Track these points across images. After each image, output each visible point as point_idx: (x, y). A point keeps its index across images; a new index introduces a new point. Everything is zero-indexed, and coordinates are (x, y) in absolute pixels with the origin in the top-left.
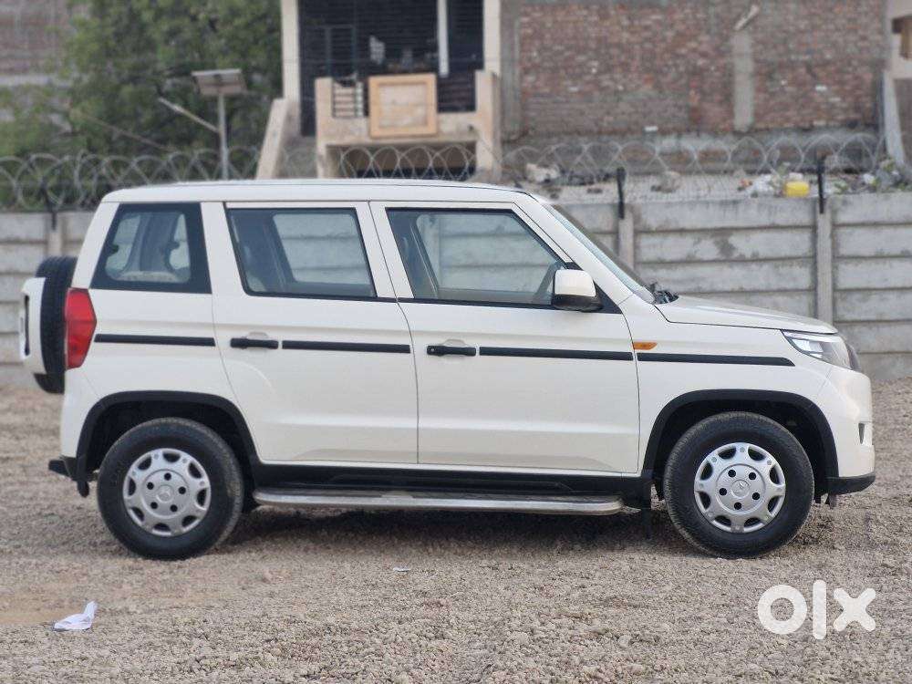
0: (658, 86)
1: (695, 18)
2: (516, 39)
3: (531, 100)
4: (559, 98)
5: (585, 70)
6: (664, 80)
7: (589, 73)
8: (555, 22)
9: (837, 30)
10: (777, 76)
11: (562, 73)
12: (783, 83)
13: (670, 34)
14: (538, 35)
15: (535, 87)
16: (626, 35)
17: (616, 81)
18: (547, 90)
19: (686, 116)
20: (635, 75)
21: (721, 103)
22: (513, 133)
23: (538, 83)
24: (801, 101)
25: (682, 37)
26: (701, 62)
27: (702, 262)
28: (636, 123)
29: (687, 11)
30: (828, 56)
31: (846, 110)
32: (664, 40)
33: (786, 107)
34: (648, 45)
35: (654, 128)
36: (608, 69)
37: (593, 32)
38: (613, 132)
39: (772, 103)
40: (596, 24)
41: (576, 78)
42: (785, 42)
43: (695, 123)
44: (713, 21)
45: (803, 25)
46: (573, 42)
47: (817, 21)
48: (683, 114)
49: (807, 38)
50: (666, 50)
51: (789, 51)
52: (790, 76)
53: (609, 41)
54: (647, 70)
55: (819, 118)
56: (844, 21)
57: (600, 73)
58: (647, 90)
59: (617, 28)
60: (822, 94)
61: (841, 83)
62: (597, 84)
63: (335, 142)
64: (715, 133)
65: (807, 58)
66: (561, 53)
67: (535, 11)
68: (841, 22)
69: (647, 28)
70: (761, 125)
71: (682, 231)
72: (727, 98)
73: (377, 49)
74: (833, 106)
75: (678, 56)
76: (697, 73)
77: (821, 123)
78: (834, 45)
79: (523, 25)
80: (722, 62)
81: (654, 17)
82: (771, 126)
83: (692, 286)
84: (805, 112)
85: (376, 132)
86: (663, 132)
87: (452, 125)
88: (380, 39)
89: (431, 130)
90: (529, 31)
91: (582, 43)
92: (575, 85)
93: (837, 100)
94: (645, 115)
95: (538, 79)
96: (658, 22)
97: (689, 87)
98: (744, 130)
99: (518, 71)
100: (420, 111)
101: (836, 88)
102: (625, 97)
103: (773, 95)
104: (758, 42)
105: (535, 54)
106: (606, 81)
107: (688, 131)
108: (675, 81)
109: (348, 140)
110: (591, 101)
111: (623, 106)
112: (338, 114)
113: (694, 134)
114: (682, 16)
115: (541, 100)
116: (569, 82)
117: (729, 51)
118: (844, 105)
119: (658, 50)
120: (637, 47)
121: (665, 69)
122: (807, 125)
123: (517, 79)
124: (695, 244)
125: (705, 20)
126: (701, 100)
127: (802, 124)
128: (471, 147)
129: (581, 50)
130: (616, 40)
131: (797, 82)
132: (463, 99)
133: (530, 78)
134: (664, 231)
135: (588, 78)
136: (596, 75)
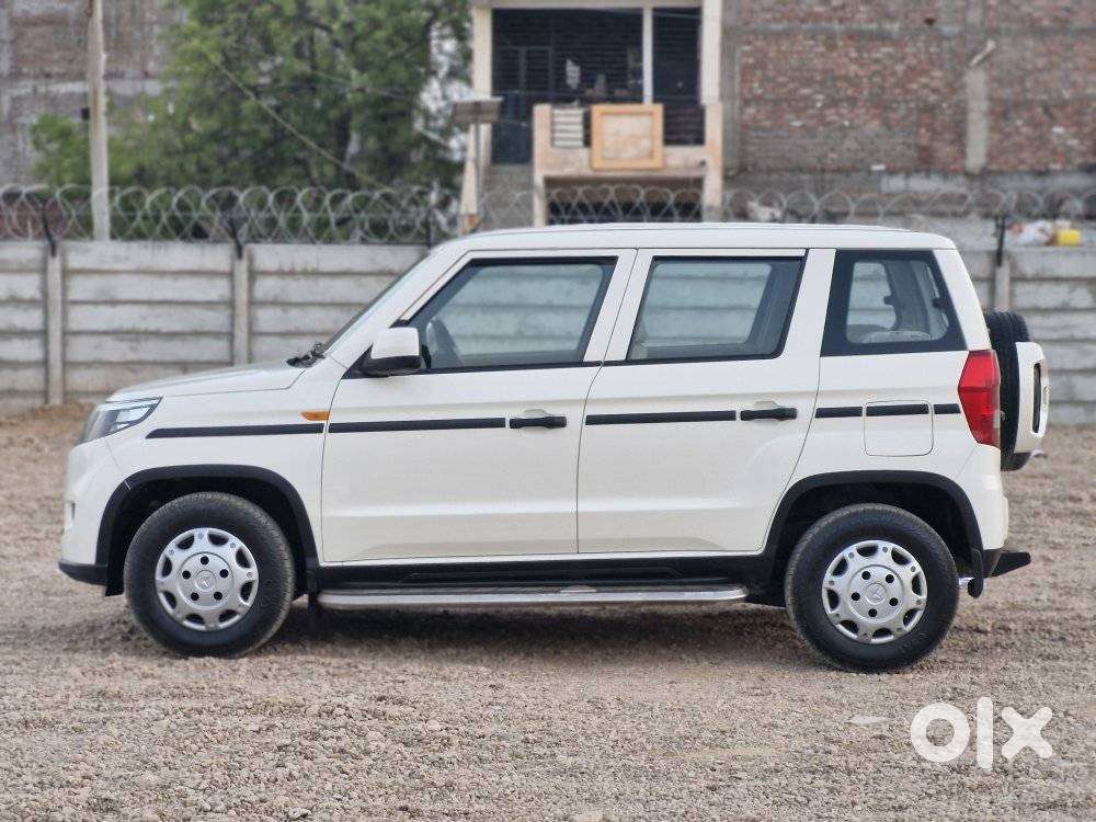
0: (886, 123)
1: (927, 52)
2: (737, 68)
3: (753, 134)
4: (781, 133)
5: (810, 104)
6: (892, 116)
7: (813, 107)
8: (779, 51)
9: (1077, 69)
10: (1012, 115)
11: (785, 105)
12: (1019, 123)
13: (900, 68)
14: (761, 64)
15: (755, 120)
16: (853, 68)
17: (842, 116)
18: (767, 124)
19: (916, 155)
20: (863, 111)
21: (953, 142)
22: (732, 169)
23: (759, 117)
24: (1037, 143)
25: (912, 72)
26: (932, 98)
27: (1076, 310)
28: (862, 161)
29: (920, 44)
30: (1067, 95)
31: (1083, 154)
32: (894, 73)
33: (1021, 148)
34: (877, 79)
35: (880, 167)
36: (833, 103)
37: (818, 63)
38: (839, 170)
39: (1006, 143)
40: (822, 55)
41: (799, 112)
42: (1022, 81)
43: (925, 162)
44: (947, 56)
45: (1041, 62)
46: (798, 74)
47: (1055, 58)
48: (913, 153)
49: (1045, 77)
50: (896, 85)
51: (1025, 90)
52: (1026, 115)
53: (837, 72)
54: (876, 107)
55: (1055, 162)
56: (1084, 60)
57: (825, 106)
58: (874, 126)
59: (846, 60)
60: (1059, 136)
61: (1080, 124)
62: (821, 118)
63: (554, 173)
64: (946, 174)
65: (1045, 97)
66: (784, 85)
67: (757, 39)
68: (1081, 61)
69: (877, 61)
70: (994, 167)
71: (1057, 280)
72: (960, 138)
73: (573, 72)
74: (1071, 149)
75: (908, 91)
76: (929, 109)
77: (1057, 167)
78: (1074, 85)
79: (745, 54)
80: (955, 98)
81: (886, 50)
82: (1005, 168)
83: (1065, 334)
84: (1040, 154)
85: (598, 164)
86: (891, 172)
87: (680, 159)
88: (576, 63)
89: (656, 163)
90: (751, 61)
91: (806, 74)
92: (798, 118)
93: (1074, 142)
94: (871, 154)
95: (758, 111)
96: (889, 55)
97: (919, 125)
98: (977, 171)
99: (738, 103)
100: (645, 143)
101: (1073, 130)
102: (853, 134)
103: (1008, 136)
104: (993, 79)
105: (756, 85)
106: (831, 115)
107: (917, 171)
108: (904, 118)
109: (568, 171)
110: (814, 136)
111: (849, 144)
112: (557, 143)
113: (923, 174)
114: (913, 50)
115: (760, 134)
116: (792, 116)
117: (963, 87)
118: (1083, 148)
119: (887, 85)
120: (865, 80)
121: (894, 105)
122: (1043, 169)
123: (737, 111)
124: (1070, 292)
125: (938, 54)
126: (932, 139)
127: (1038, 167)
128: (699, 183)
129: (807, 82)
130: (843, 72)
131: (1034, 123)
132: (691, 132)
133: (751, 111)
134: (1039, 279)
135: (811, 111)
136: (822, 109)
